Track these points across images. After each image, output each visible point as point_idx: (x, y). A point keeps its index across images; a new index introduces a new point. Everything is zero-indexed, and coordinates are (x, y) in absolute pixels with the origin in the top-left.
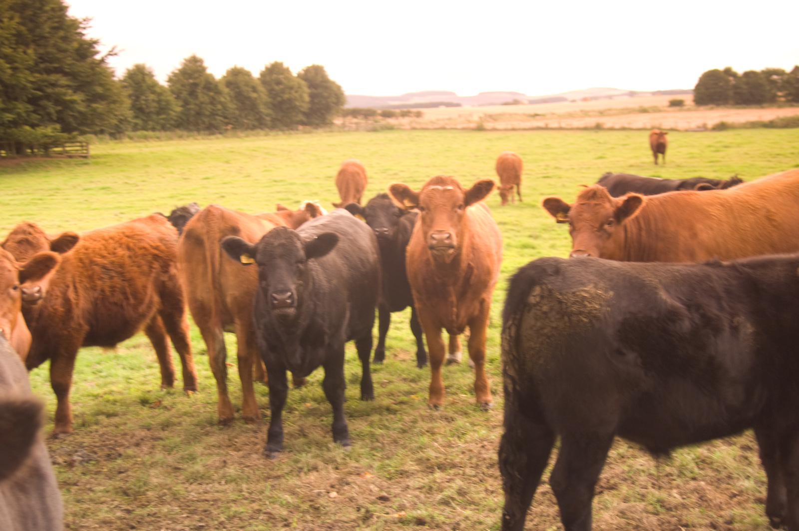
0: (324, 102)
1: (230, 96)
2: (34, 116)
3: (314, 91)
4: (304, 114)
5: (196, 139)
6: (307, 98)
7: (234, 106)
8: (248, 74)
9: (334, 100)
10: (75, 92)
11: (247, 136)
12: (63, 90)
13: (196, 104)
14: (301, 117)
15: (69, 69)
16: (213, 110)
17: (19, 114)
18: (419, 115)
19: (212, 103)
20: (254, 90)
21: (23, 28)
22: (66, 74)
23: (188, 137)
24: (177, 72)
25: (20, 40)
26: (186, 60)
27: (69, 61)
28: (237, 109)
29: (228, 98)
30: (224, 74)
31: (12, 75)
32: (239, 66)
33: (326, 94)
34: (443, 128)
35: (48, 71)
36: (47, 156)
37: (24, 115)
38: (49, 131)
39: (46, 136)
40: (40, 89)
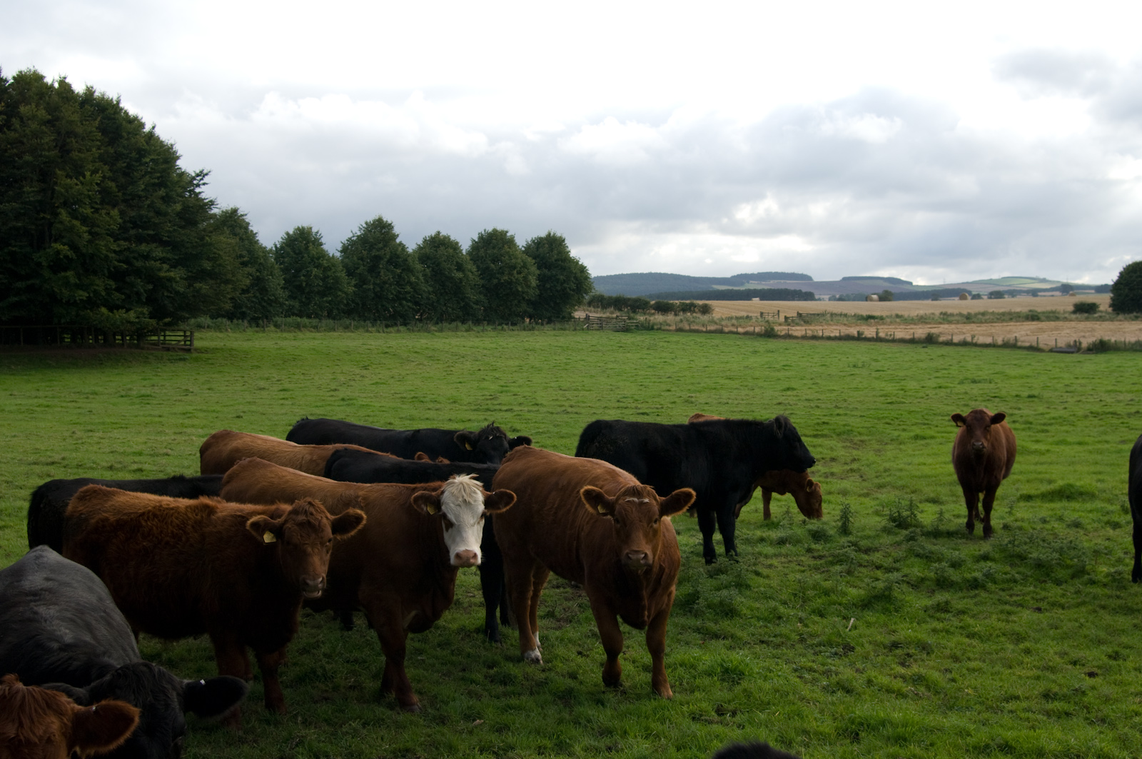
0: (559, 288)
1: (425, 275)
2: (117, 295)
3: (546, 271)
4: (529, 302)
5: (367, 331)
6: (534, 282)
7: (431, 289)
8: (454, 246)
9: (574, 287)
10: (174, 266)
11: (441, 330)
12: (158, 264)
13: (374, 284)
14: (524, 306)
15: (168, 237)
16: (400, 292)
17: (95, 292)
18: (706, 310)
19: (398, 284)
20: (460, 267)
21: (112, 185)
22: (163, 243)
23: (357, 328)
24: (355, 238)
25: (107, 199)
26: (366, 223)
27: (168, 227)
28: (433, 292)
29: (421, 278)
30: (420, 242)
31: (90, 242)
32: (443, 233)
33: (562, 277)
34: (721, 332)
35: (140, 239)
36: (137, 346)
37: (103, 293)
38: (132, 315)
39: (129, 322)
40: (127, 262)
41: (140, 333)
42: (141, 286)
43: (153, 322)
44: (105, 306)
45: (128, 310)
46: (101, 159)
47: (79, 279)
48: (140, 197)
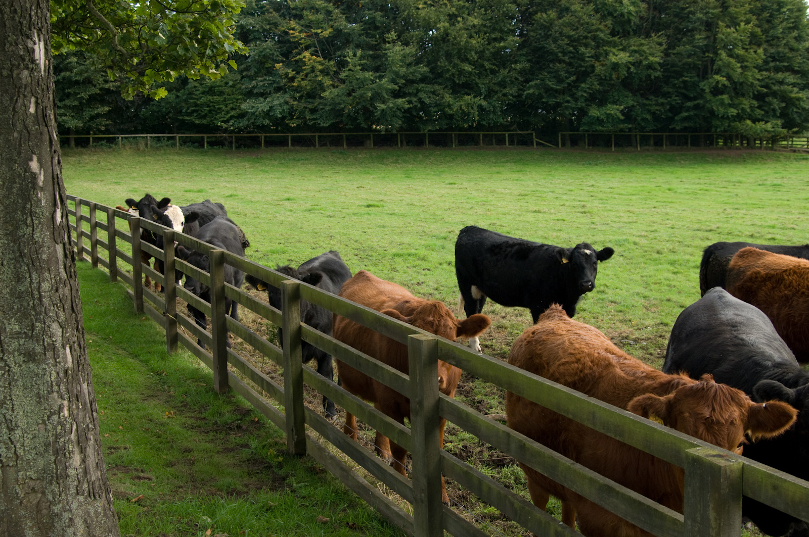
2: (758, 112)
10: (802, 89)
12: (790, 88)
15: (799, 67)
17: (743, 109)
22: (794, 72)
27: (799, 59)
35: (777, 70)
36: (772, 149)
37: (748, 110)
38: (769, 126)
39: (766, 131)
40: (766, 87)
41: (774, 139)
42: (776, 104)
43: (785, 131)
44: (749, 119)
45: (766, 122)
46: (751, 12)
47: (731, 101)
48: (778, 38)
